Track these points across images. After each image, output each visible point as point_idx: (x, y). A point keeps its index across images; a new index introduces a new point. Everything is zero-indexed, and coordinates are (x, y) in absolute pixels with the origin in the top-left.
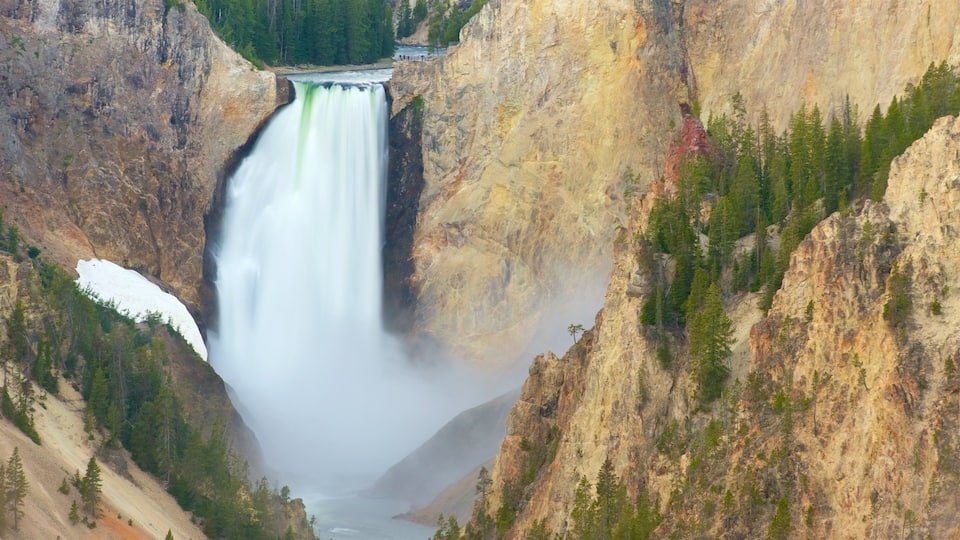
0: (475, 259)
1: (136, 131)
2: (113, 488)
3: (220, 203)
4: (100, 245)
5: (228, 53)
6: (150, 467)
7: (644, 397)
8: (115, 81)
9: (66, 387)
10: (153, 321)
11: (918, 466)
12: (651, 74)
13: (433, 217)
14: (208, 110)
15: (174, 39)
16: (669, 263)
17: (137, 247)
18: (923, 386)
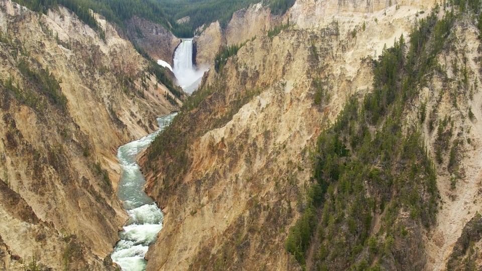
0: (203, 60)
1: (164, 46)
2: (159, 85)
3: (174, 53)
4: (160, 58)
5: (174, 37)
6: (163, 83)
7: (215, 76)
8: (162, 40)
9: (154, 75)
10: (166, 67)
11: (238, 84)
12: (222, 39)
13: (198, 55)
14: (172, 43)
15: (168, 35)
16: (218, 61)
17: (164, 58)
18: (239, 75)
